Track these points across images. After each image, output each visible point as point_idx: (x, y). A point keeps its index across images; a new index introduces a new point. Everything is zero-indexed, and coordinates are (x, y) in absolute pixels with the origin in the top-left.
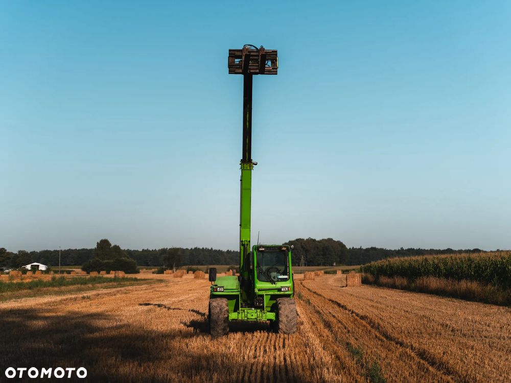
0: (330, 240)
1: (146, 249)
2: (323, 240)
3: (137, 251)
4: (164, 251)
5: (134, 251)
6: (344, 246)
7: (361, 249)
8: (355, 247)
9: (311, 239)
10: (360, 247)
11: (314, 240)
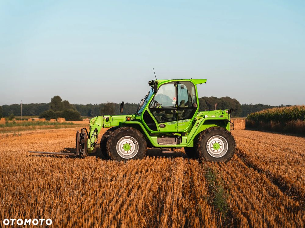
0: (228, 98)
1: (89, 104)
2: (222, 98)
3: (83, 105)
4: (102, 105)
5: (80, 105)
6: (238, 103)
7: (251, 105)
8: (246, 104)
9: (214, 97)
10: (250, 104)
11: (216, 98)
